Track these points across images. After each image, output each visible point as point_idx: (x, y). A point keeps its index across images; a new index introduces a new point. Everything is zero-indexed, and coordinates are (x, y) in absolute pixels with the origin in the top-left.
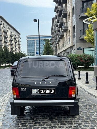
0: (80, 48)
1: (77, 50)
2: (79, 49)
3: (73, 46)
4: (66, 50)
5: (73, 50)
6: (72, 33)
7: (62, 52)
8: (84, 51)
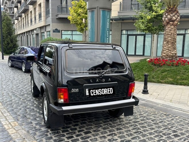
0: (56, 29)
1: (54, 32)
2: (56, 31)
3: (45, 26)
4: (32, 31)
5: (45, 31)
6: (45, 8)
7: (24, 33)
8: (62, 34)
